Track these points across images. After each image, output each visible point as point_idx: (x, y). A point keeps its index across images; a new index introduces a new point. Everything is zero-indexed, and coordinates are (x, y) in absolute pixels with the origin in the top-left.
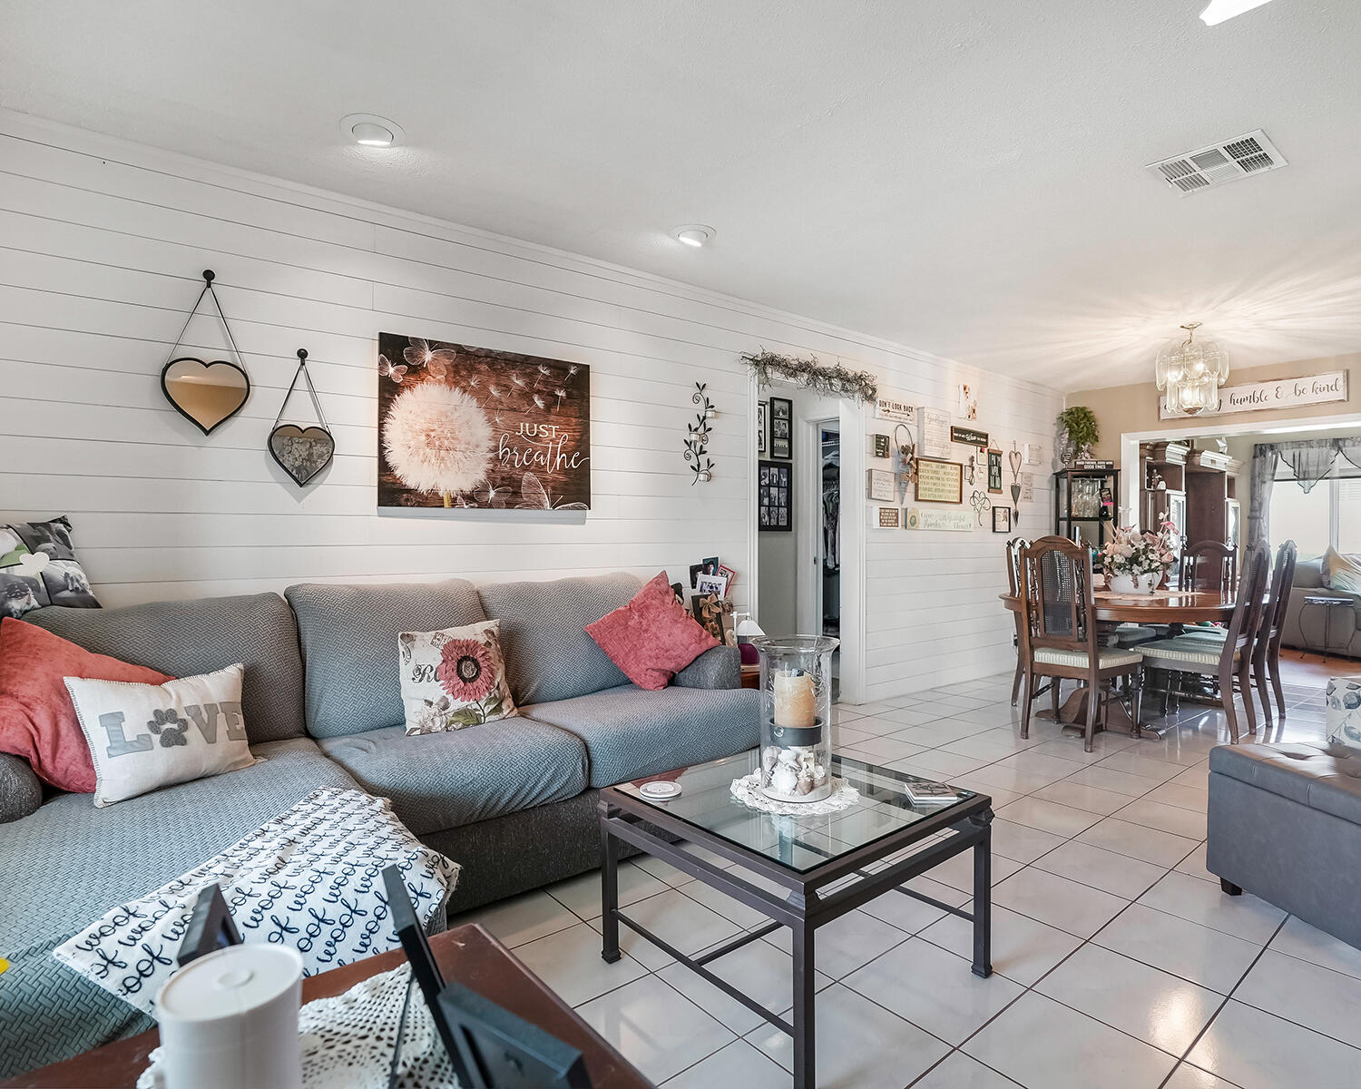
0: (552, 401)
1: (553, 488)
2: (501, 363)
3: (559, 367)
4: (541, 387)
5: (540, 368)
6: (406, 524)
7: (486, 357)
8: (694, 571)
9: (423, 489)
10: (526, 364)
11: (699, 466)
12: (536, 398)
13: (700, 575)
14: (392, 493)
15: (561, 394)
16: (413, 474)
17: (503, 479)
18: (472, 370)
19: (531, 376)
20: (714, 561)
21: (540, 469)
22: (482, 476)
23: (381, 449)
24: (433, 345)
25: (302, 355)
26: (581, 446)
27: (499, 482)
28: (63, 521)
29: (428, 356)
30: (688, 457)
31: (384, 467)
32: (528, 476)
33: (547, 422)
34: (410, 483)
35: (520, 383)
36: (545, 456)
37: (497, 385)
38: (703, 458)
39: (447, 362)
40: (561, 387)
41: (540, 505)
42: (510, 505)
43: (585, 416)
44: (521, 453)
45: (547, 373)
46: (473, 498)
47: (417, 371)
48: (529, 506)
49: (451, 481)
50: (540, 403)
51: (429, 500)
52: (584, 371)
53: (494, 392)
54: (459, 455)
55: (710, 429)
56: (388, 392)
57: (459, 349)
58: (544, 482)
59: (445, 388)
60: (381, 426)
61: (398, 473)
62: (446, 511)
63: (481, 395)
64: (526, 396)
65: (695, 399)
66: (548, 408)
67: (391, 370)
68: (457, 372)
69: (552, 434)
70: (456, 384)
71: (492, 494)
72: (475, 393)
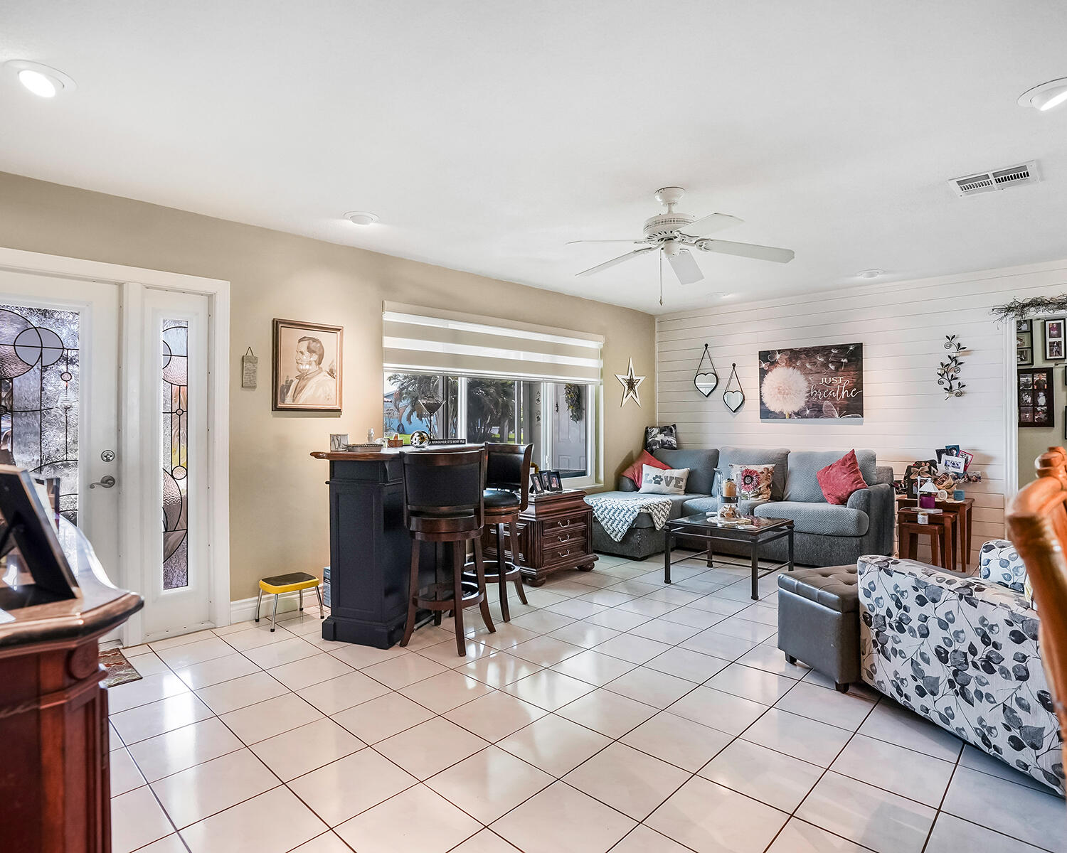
0: (839, 365)
1: (840, 408)
2: (810, 353)
3: (843, 348)
4: (833, 360)
5: (832, 351)
6: (772, 425)
7: (804, 351)
8: (939, 453)
9: (777, 411)
10: (824, 350)
11: (951, 387)
12: (830, 365)
13: (944, 456)
14: (766, 414)
15: (845, 360)
16: (773, 406)
17: (813, 405)
18: (797, 358)
19: (827, 356)
20: (956, 448)
21: (833, 399)
22: (803, 404)
23: (761, 396)
24: (780, 351)
25: (734, 365)
26: (858, 385)
27: (811, 406)
28: (674, 426)
29: (778, 356)
30: (940, 383)
31: (762, 403)
32: (827, 403)
33: (837, 376)
34: (772, 410)
35: (821, 360)
36: (836, 392)
37: (810, 363)
38: (955, 383)
39: (786, 357)
40: (844, 358)
41: (833, 416)
42: (817, 417)
43: (860, 370)
44: (823, 391)
45: (836, 352)
46: (799, 414)
47: (774, 364)
48: (827, 417)
49: (789, 408)
50: (832, 367)
51: (781, 416)
52: (859, 347)
53: (808, 366)
54: (792, 396)
55: (961, 363)
56: (763, 373)
57: (791, 350)
58: (835, 405)
59: (785, 368)
60: (760, 387)
61: (767, 405)
62: (787, 420)
63: (802, 369)
64: (825, 365)
65: (948, 346)
66: (837, 369)
67: (763, 365)
68: (791, 361)
69: (841, 382)
70: (790, 366)
71: (808, 412)
72: (799, 368)
